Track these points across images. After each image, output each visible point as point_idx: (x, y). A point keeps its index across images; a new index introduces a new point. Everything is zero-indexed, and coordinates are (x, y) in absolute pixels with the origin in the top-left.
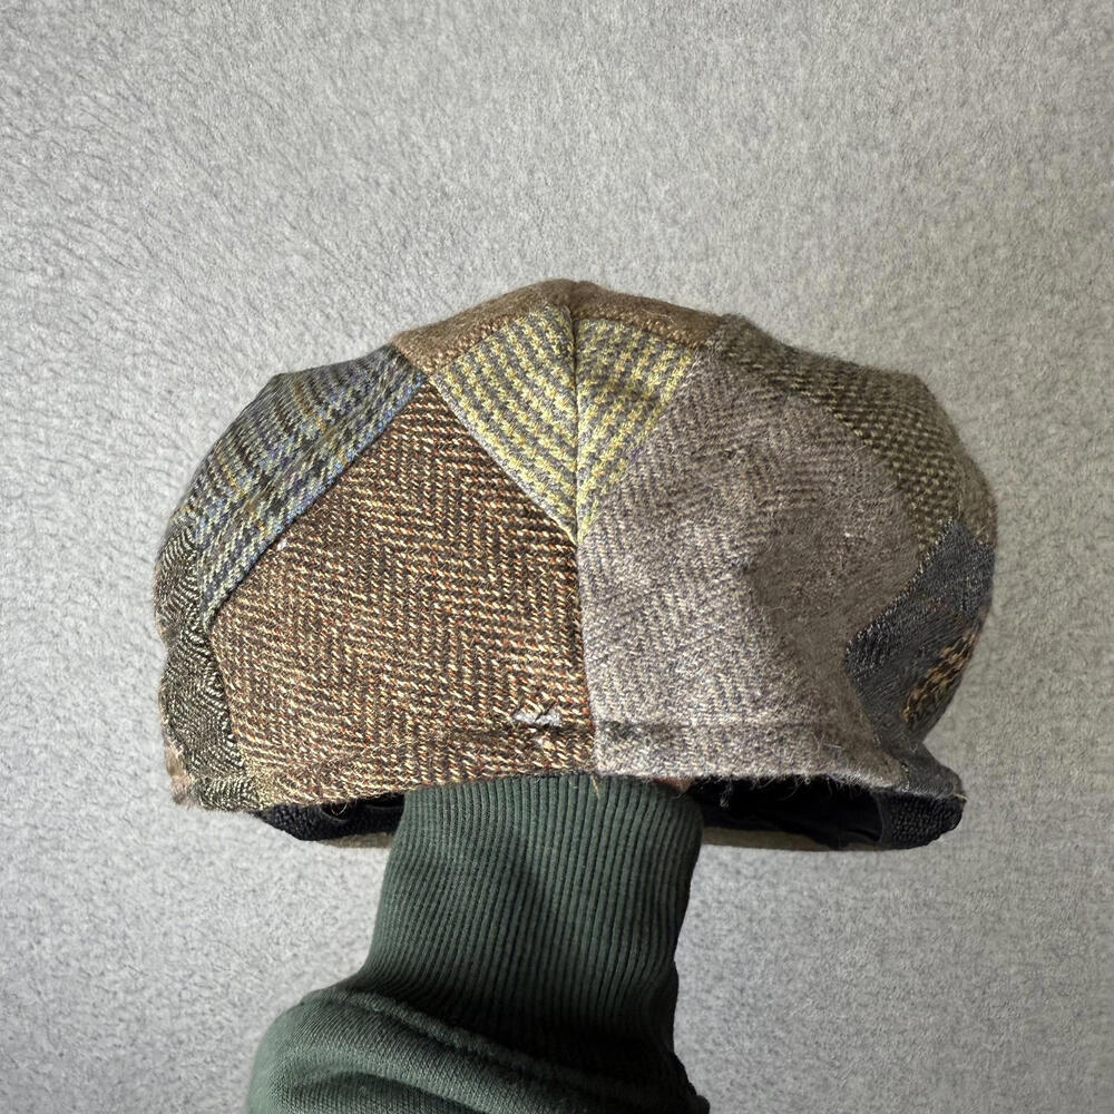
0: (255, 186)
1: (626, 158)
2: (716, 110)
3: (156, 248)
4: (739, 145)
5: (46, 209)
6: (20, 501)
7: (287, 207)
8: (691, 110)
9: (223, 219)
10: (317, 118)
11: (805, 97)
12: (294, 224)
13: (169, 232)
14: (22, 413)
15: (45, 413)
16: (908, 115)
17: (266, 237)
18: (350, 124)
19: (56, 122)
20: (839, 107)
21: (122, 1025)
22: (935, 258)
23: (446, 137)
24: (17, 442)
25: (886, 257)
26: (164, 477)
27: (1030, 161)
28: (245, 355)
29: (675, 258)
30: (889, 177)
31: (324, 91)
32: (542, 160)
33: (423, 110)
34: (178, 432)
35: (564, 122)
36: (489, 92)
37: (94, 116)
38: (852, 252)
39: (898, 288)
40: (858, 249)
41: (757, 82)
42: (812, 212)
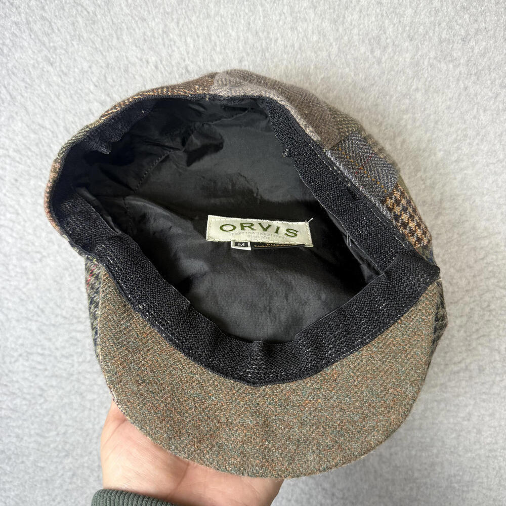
1: (299, 56)
2: (356, 31)
3: (14, 93)
4: (368, 53)
7: (92, 73)
8: (341, 30)
9: (55, 78)
10: (114, 20)
11: (411, 27)
12: (97, 84)
13: (23, 84)
16: (472, 43)
17: (79, 91)
18: (134, 25)
20: (431, 35)
22: (483, 132)
23: (191, 36)
25: (453, 130)
30: (458, 80)
31: (120, 5)
32: (248, 54)
33: (178, 20)
35: (263, 32)
36: (219, 11)
38: (433, 125)
39: (458, 148)
40: (436, 123)
41: (382, 16)
42: (410, 97)
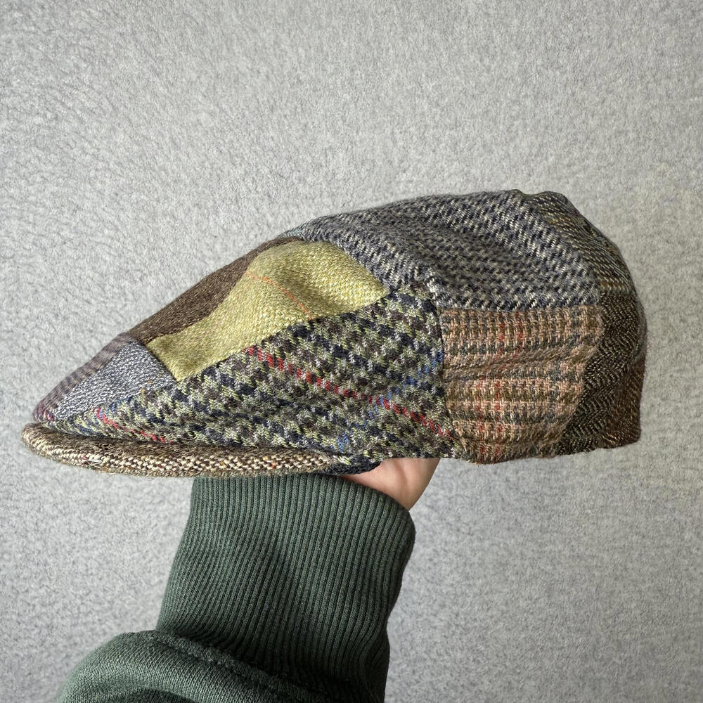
0: (183, 70)
1: (410, 65)
2: (465, 41)
3: (117, 104)
4: (478, 62)
5: (51, 78)
6: (11, 260)
7: (201, 83)
8: (450, 40)
10: (225, 31)
11: (517, 36)
12: (205, 94)
14: (20, 203)
15: (35, 204)
16: (577, 51)
17: (187, 101)
18: (245, 36)
19: (64, 25)
20: (538, 43)
21: (37, 631)
23: (303, 47)
24: (15, 222)
25: (563, 134)
26: (107, 249)
27: (648, 82)
28: (167, 174)
29: (437, 127)
30: (565, 86)
31: (230, 16)
33: (290, 30)
34: (119, 220)
35: (374, 42)
36: (331, 22)
37: (88, 23)
38: (543, 129)
39: (569, 152)
40: (546, 128)
41: (490, 26)
42: (520, 104)
